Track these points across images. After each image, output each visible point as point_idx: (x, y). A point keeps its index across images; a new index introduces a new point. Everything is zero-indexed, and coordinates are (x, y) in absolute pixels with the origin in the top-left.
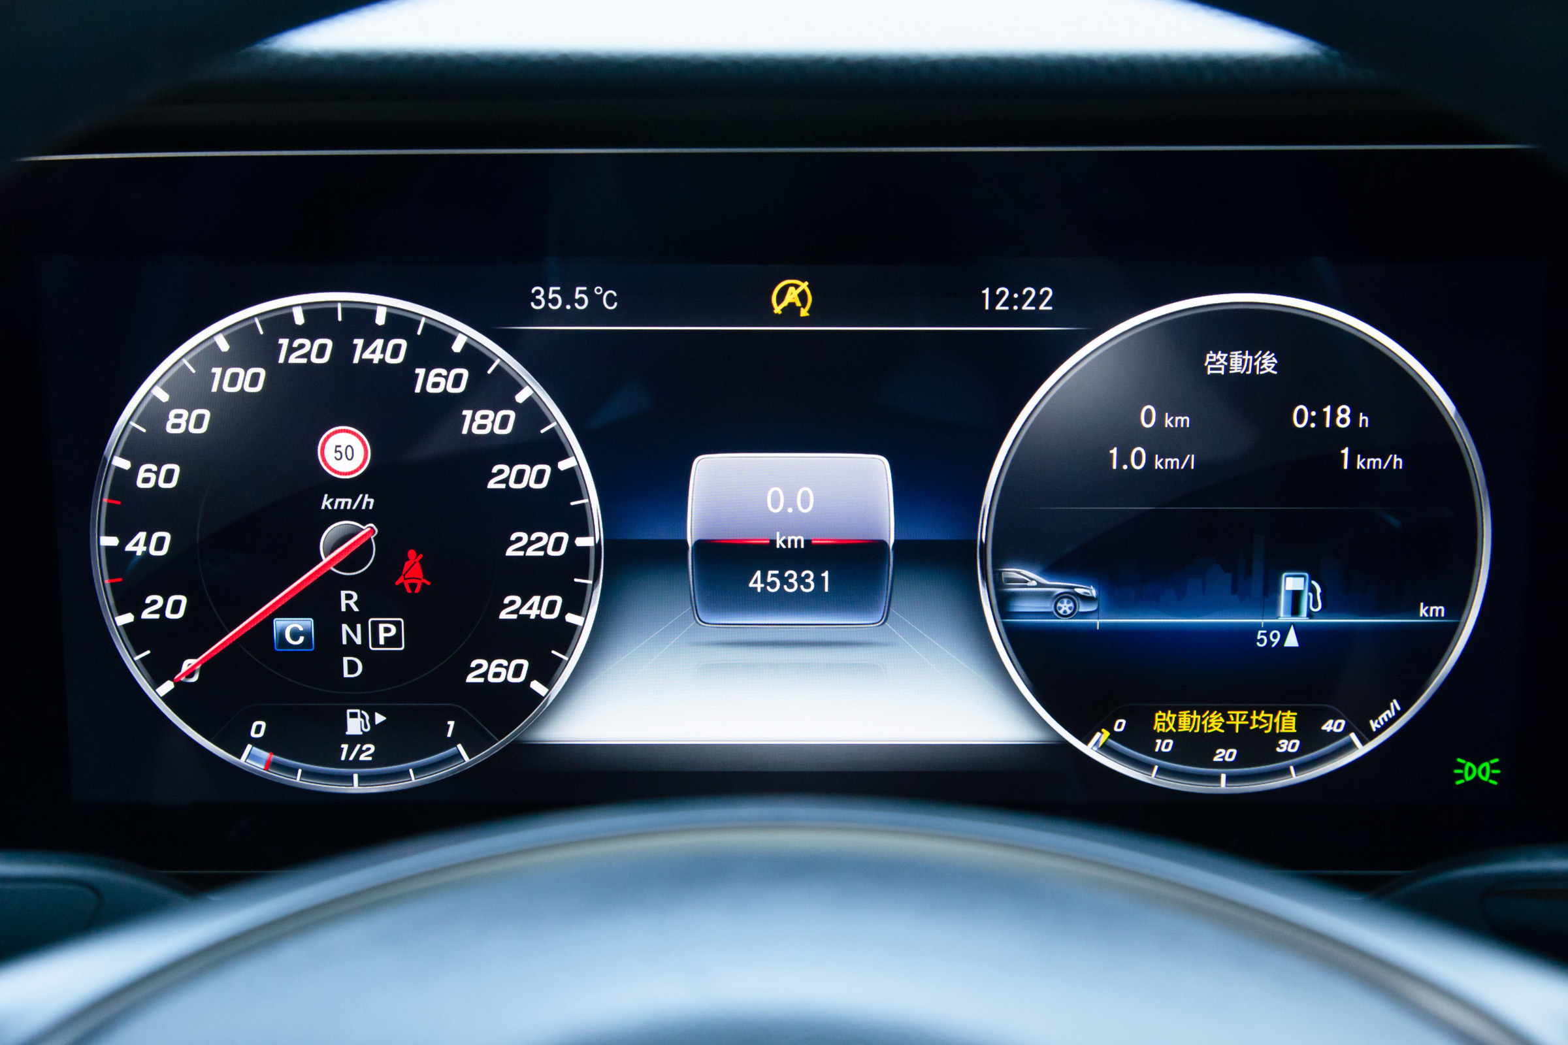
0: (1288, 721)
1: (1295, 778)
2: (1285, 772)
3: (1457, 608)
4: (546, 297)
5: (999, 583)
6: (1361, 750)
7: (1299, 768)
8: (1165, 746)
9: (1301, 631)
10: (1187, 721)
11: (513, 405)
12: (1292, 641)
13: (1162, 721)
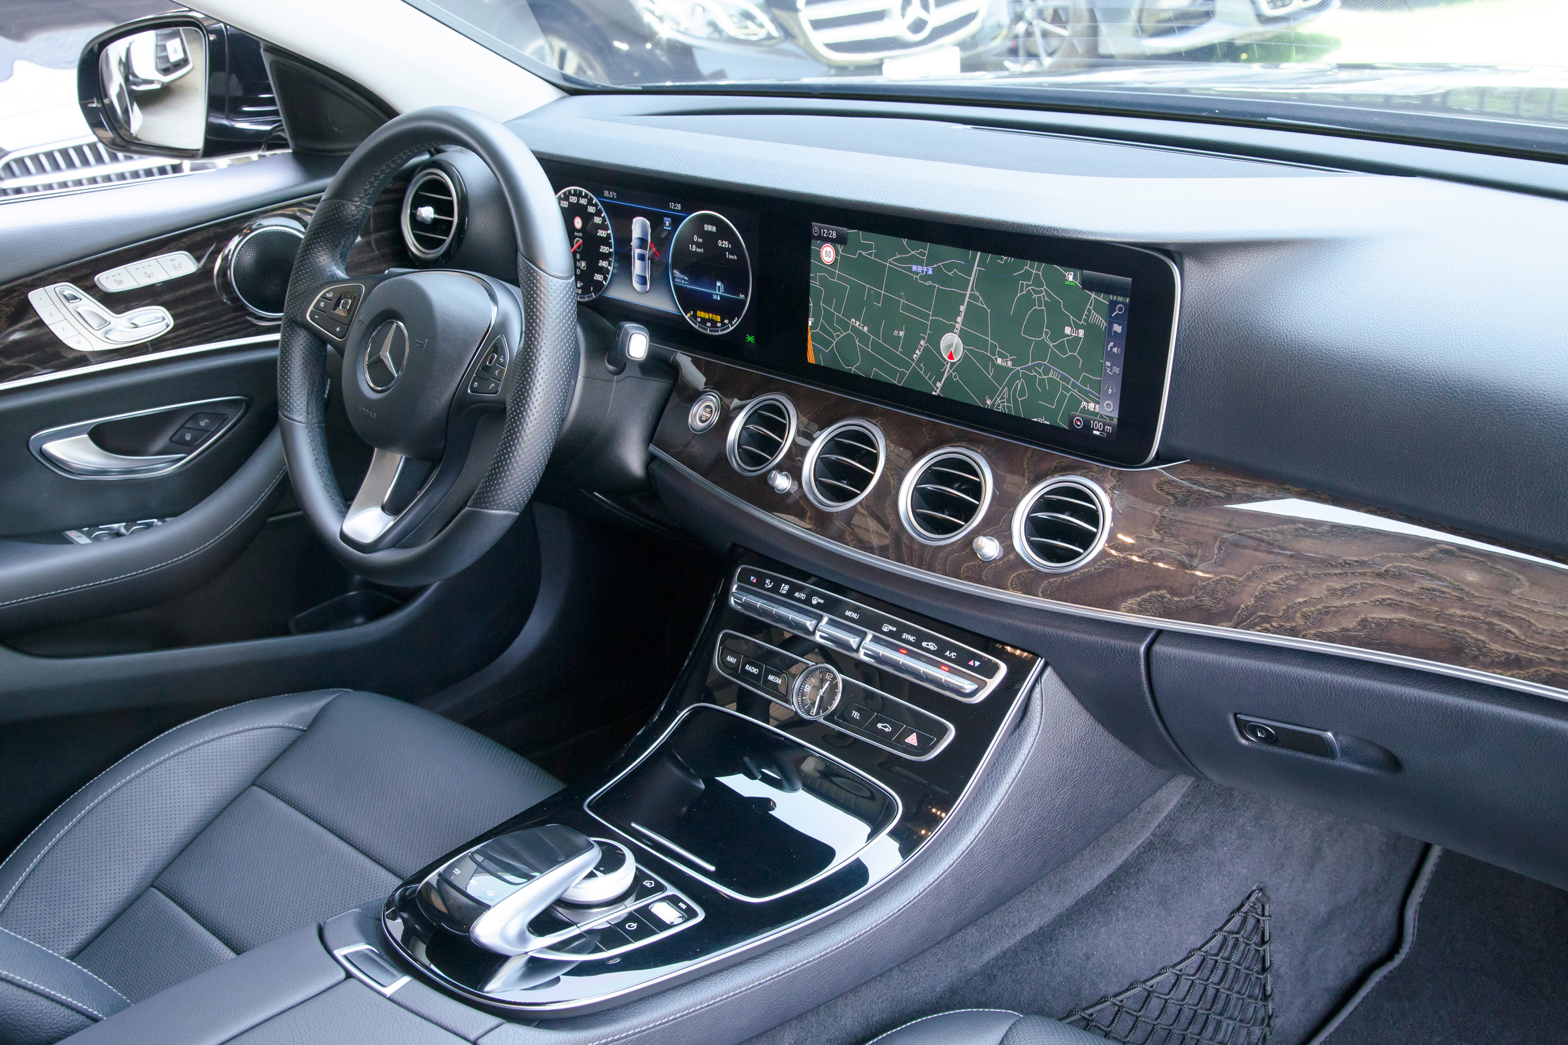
0: (719, 320)
1: (720, 333)
2: (718, 331)
3: (746, 296)
4: (606, 193)
5: (673, 274)
6: (731, 329)
7: (722, 331)
8: (699, 320)
9: (721, 296)
10: (706, 316)
11: (601, 217)
12: (719, 299)
13: (699, 313)
